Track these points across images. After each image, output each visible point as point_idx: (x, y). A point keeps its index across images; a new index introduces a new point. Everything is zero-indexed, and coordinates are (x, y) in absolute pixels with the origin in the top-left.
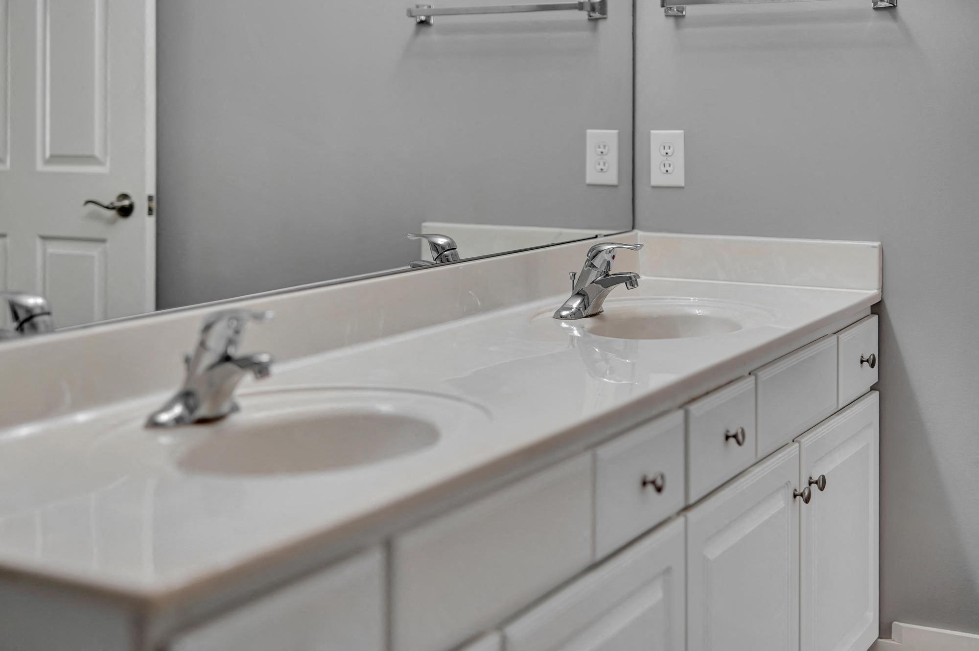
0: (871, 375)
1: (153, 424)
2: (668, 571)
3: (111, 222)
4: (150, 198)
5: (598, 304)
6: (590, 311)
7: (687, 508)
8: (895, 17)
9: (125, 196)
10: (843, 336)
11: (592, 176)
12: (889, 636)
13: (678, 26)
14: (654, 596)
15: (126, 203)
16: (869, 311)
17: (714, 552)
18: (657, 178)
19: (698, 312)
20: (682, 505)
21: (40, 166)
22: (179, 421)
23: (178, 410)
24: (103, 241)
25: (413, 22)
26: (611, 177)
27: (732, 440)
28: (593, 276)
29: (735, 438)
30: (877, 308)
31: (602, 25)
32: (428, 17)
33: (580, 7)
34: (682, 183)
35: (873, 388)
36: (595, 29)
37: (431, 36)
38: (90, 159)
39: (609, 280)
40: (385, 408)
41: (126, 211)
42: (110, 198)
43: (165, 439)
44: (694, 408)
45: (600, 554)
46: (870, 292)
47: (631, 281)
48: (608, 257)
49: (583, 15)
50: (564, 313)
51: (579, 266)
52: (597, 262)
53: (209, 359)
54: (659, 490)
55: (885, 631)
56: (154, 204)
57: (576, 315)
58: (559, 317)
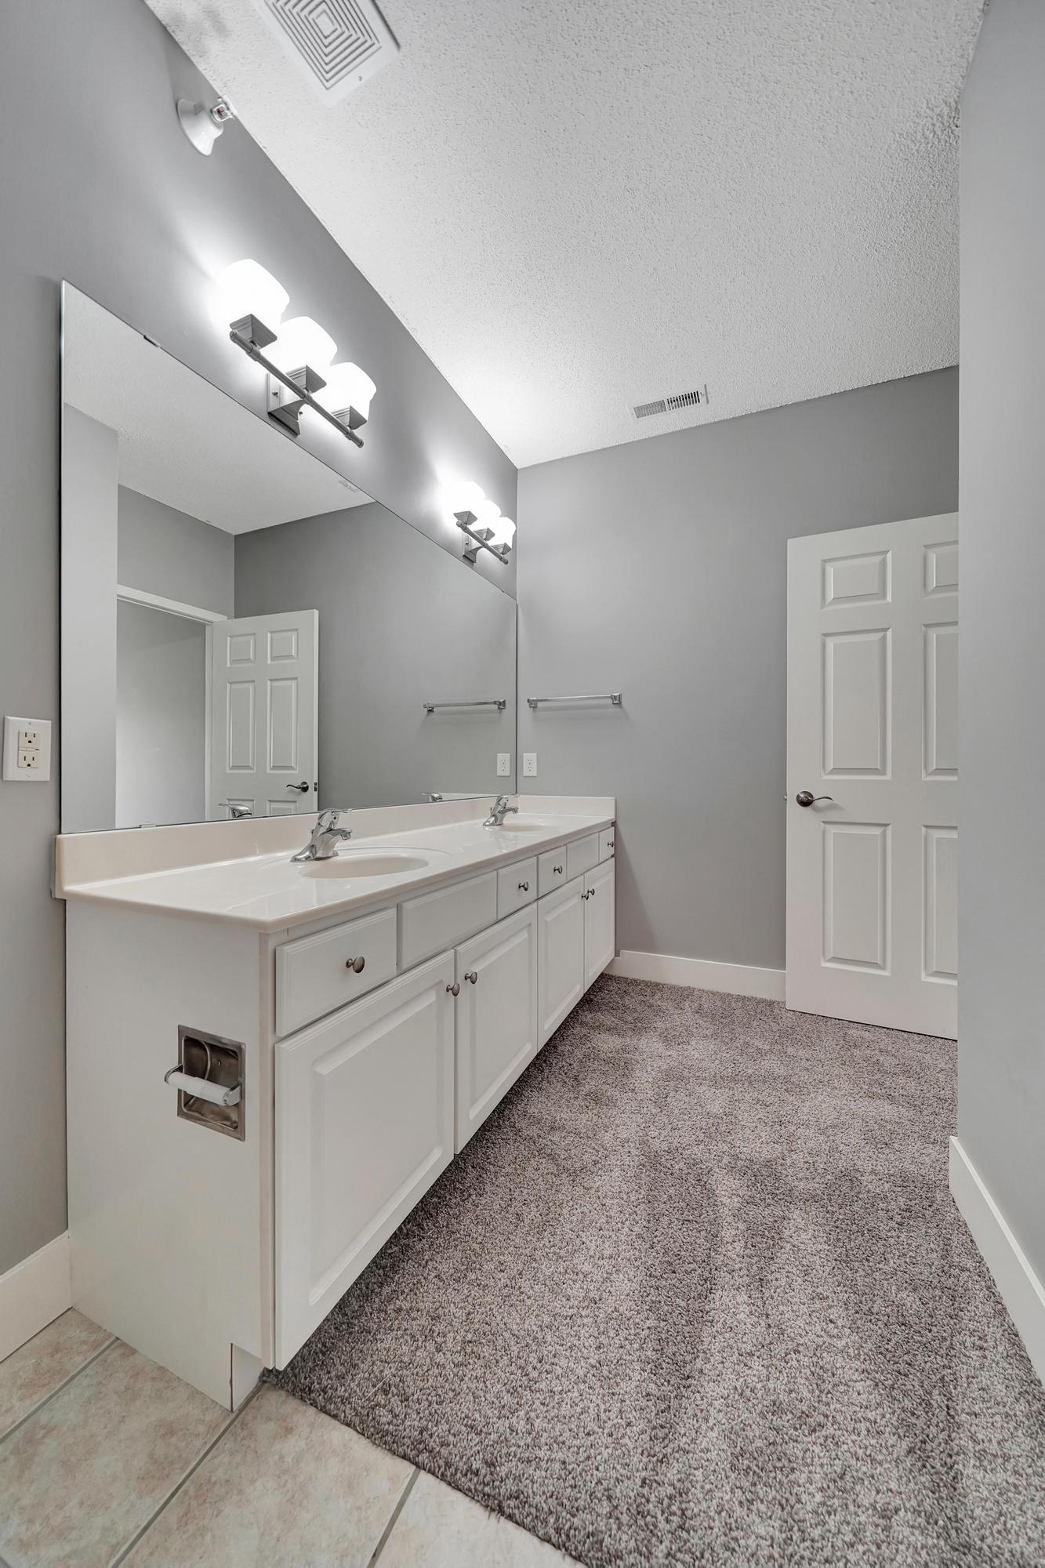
0: (612, 850)
1: (295, 860)
2: (530, 925)
3: (299, 794)
4: (315, 784)
5: (502, 821)
6: (498, 823)
7: (538, 899)
8: (621, 707)
9: (305, 783)
10: (601, 833)
11: (500, 773)
12: (619, 956)
13: (534, 711)
14: (524, 935)
15: (305, 786)
16: (610, 825)
17: (549, 918)
18: (526, 773)
19: (542, 825)
20: (536, 898)
21: (268, 771)
22: (307, 858)
23: (307, 853)
24: (295, 802)
25: (426, 710)
26: (507, 773)
27: (557, 871)
28: (500, 808)
29: (558, 870)
30: (614, 824)
31: (503, 710)
32: (433, 708)
33: (495, 703)
34: (535, 775)
35: (612, 856)
36: (500, 713)
37: (433, 716)
38: (291, 768)
39: (505, 810)
40: (404, 855)
41: (305, 789)
42: (298, 784)
43: (300, 866)
44: (540, 856)
45: (500, 917)
46: (611, 816)
47: (515, 810)
48: (505, 801)
49: (495, 707)
50: (487, 824)
51: (493, 805)
52: (501, 803)
53: (322, 830)
54: (526, 890)
55: (617, 954)
56: (317, 787)
57: (492, 824)
58: (484, 825)
